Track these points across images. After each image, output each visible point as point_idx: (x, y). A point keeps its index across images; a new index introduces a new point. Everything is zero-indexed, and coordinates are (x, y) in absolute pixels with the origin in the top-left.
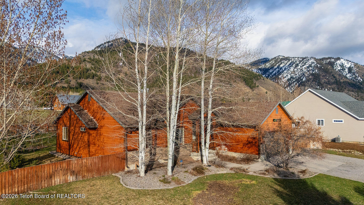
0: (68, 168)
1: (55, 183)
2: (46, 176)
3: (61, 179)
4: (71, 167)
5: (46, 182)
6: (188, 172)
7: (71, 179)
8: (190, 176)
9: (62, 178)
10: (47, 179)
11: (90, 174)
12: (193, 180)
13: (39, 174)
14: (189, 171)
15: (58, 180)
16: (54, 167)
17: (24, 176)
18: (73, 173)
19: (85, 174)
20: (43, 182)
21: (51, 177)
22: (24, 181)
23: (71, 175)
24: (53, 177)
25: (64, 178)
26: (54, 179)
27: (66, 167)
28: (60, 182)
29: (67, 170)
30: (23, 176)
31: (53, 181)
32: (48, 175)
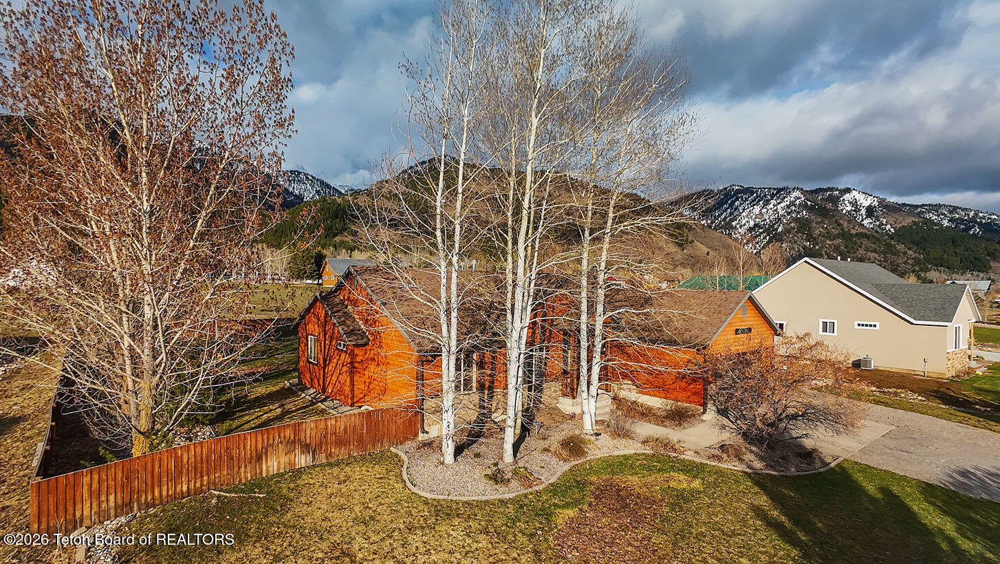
0: (297, 438)
1: (268, 471)
2: (249, 456)
3: (282, 461)
4: (303, 438)
5: (248, 469)
6: (549, 451)
7: (303, 462)
8: (554, 460)
9: (284, 460)
10: (250, 462)
11: (343, 449)
12: (559, 474)
13: (235, 452)
14: (552, 449)
15: (275, 464)
16: (265, 437)
17: (202, 459)
18: (306, 448)
19: (333, 451)
20: (243, 470)
21: (259, 458)
22: (202, 469)
23: (302, 452)
24: (264, 458)
25: (287, 460)
26: (267, 462)
27: (292, 437)
28: (279, 469)
29: (294, 442)
30: (199, 459)
31: (264, 467)
32: (254, 454)
